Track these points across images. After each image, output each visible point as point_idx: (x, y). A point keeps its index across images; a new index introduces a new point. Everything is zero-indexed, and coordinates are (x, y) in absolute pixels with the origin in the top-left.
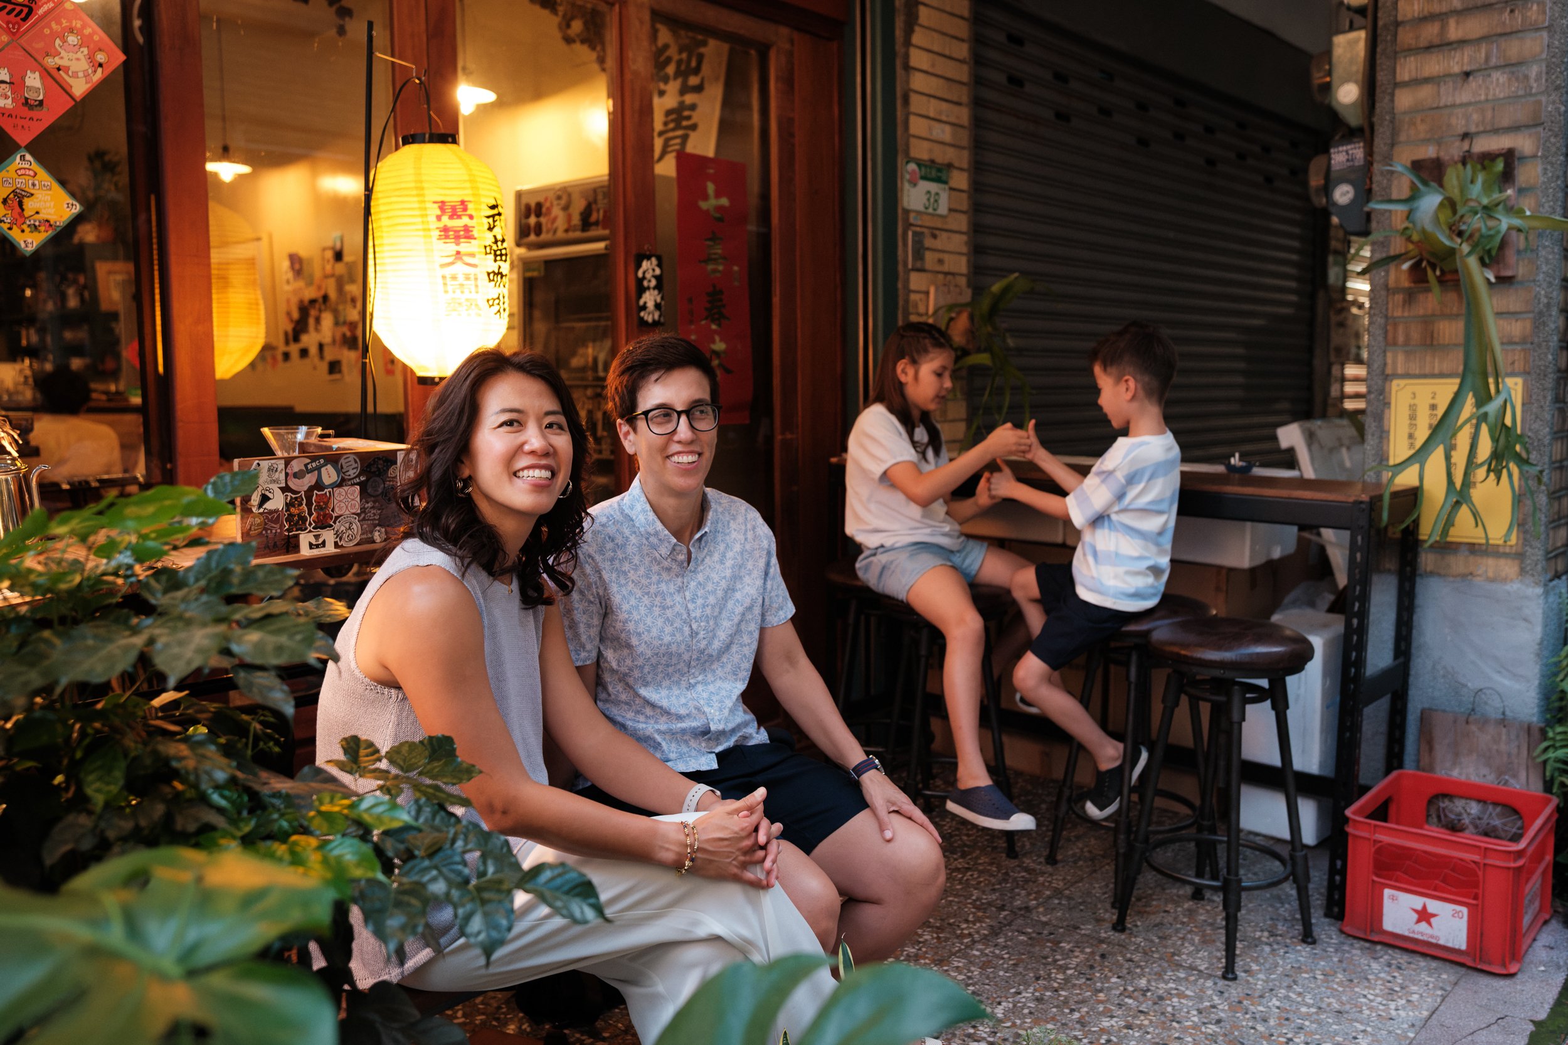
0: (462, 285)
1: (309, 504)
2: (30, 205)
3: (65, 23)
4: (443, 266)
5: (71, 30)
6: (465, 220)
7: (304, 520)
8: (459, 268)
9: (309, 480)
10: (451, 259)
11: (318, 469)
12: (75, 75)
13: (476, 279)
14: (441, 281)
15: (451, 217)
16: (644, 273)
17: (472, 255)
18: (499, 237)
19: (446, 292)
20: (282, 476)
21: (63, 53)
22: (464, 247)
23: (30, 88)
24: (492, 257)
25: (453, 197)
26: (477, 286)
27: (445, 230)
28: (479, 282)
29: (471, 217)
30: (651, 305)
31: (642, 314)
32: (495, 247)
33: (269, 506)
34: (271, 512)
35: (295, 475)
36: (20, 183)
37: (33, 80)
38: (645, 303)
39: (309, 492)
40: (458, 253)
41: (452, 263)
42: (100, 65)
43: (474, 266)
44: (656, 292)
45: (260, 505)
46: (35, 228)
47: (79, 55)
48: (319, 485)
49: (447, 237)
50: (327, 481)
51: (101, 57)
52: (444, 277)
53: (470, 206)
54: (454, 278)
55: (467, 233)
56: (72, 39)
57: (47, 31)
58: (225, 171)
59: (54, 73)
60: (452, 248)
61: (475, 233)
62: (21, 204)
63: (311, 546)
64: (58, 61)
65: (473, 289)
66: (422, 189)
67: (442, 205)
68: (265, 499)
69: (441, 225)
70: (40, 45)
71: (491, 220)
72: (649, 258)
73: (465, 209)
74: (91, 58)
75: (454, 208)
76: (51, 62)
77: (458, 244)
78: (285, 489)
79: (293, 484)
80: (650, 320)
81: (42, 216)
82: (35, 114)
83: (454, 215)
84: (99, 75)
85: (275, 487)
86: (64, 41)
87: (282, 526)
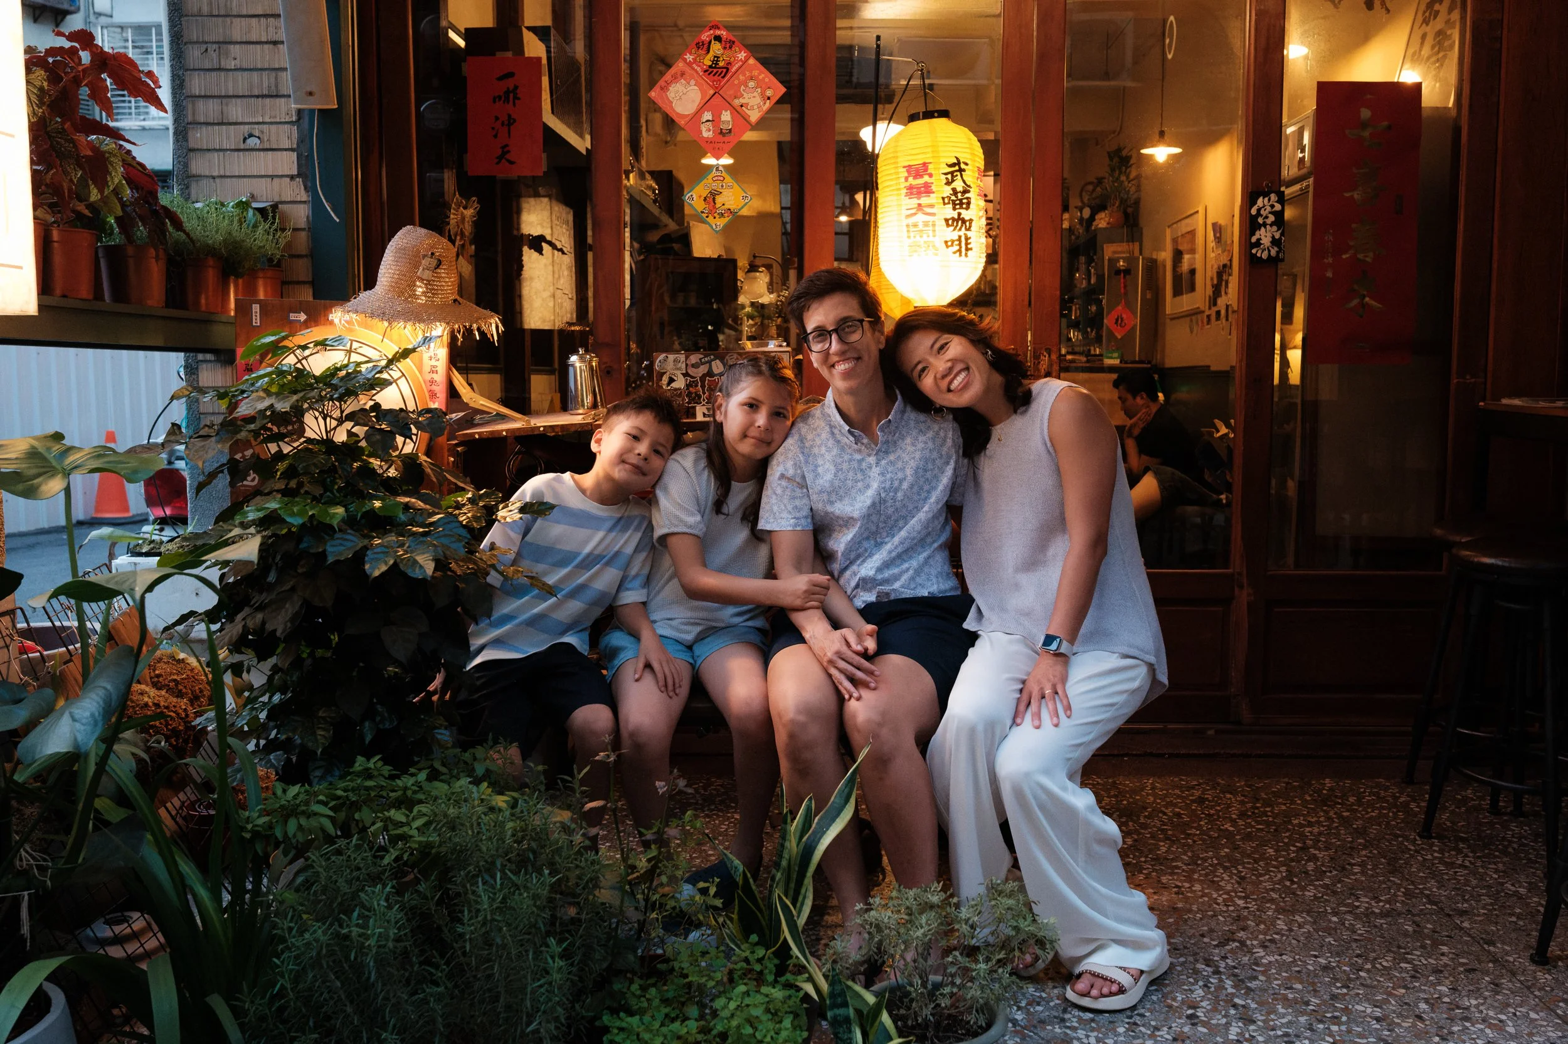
0: (921, 231)
1: (703, 387)
2: (719, 200)
3: (748, 74)
4: (908, 216)
5: (751, 78)
6: (926, 178)
7: (700, 397)
8: (920, 218)
9: (703, 369)
10: (913, 211)
11: (710, 362)
12: (752, 109)
13: (934, 225)
14: (905, 229)
15: (915, 178)
16: (1259, 210)
17: (932, 206)
18: (960, 189)
19: (909, 237)
20: (684, 366)
21: (745, 95)
22: (924, 200)
23: (724, 122)
24: (951, 206)
25: (917, 161)
26: (934, 231)
27: (910, 188)
28: (937, 228)
29: (931, 175)
30: (1266, 241)
31: (1254, 251)
32: (953, 198)
33: (674, 385)
34: (676, 389)
35: (693, 366)
36: (716, 186)
37: (726, 116)
38: (1259, 240)
39: (703, 378)
40: (920, 205)
41: (915, 214)
42: (769, 98)
43: (933, 214)
44: (1275, 228)
45: (669, 384)
46: (722, 215)
47: (755, 94)
48: (710, 373)
49: (911, 194)
50: (716, 371)
51: (769, 93)
52: (908, 226)
53: (930, 167)
54: (915, 225)
55: (927, 189)
56: (751, 84)
57: (736, 82)
58: (1161, 153)
59: (738, 108)
60: (914, 202)
61: (934, 188)
62: (714, 199)
63: (704, 415)
64: (742, 101)
65: (931, 233)
66: (896, 157)
67: (909, 168)
68: (671, 380)
69: (907, 184)
70: (731, 92)
71: (949, 176)
72: (1266, 194)
73: (926, 170)
74: (762, 94)
75: (917, 170)
76: (737, 102)
77: (919, 198)
78: (686, 375)
79: (691, 371)
80: (1265, 256)
81: (726, 207)
82: (726, 139)
83: (918, 175)
84: (768, 104)
85: (678, 373)
86: (746, 86)
87: (683, 400)
